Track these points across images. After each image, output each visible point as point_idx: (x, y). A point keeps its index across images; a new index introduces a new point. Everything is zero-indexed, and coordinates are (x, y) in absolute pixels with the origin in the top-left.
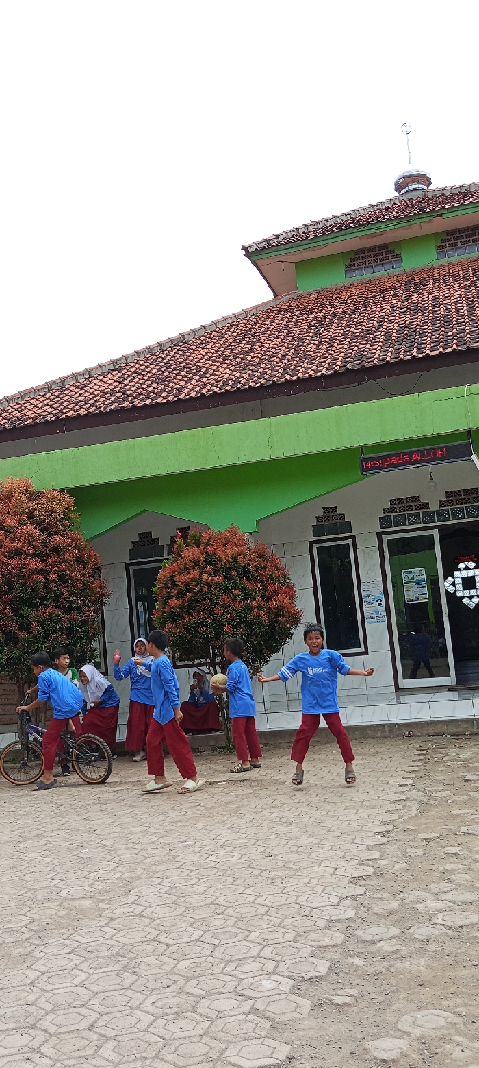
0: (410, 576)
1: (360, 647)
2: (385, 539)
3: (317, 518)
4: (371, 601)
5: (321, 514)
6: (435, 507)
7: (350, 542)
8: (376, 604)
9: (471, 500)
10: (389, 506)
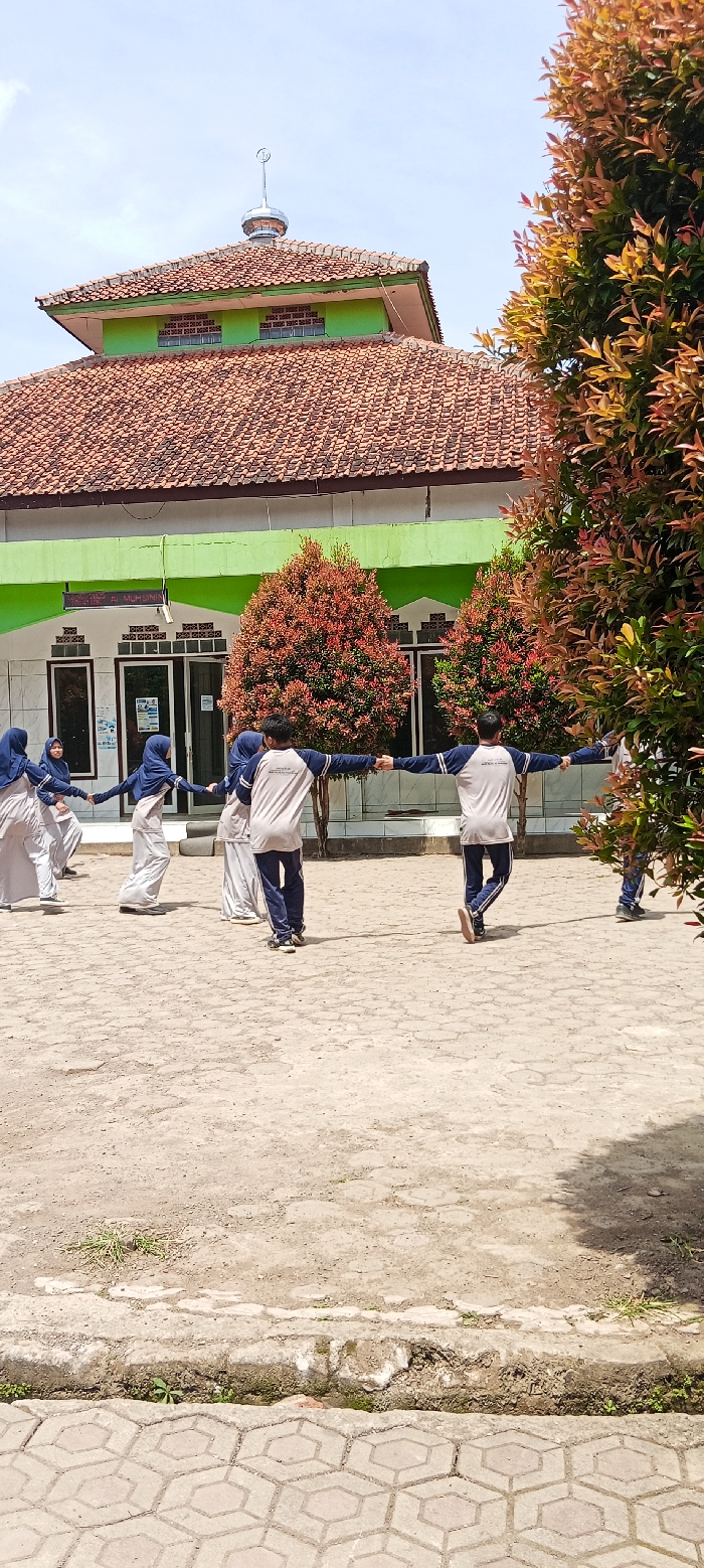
0: (144, 705)
1: (90, 771)
2: (122, 665)
3: (57, 637)
4: (104, 726)
5: (61, 633)
6: (171, 638)
7: (88, 665)
8: (108, 730)
9: (207, 634)
10: (128, 633)
